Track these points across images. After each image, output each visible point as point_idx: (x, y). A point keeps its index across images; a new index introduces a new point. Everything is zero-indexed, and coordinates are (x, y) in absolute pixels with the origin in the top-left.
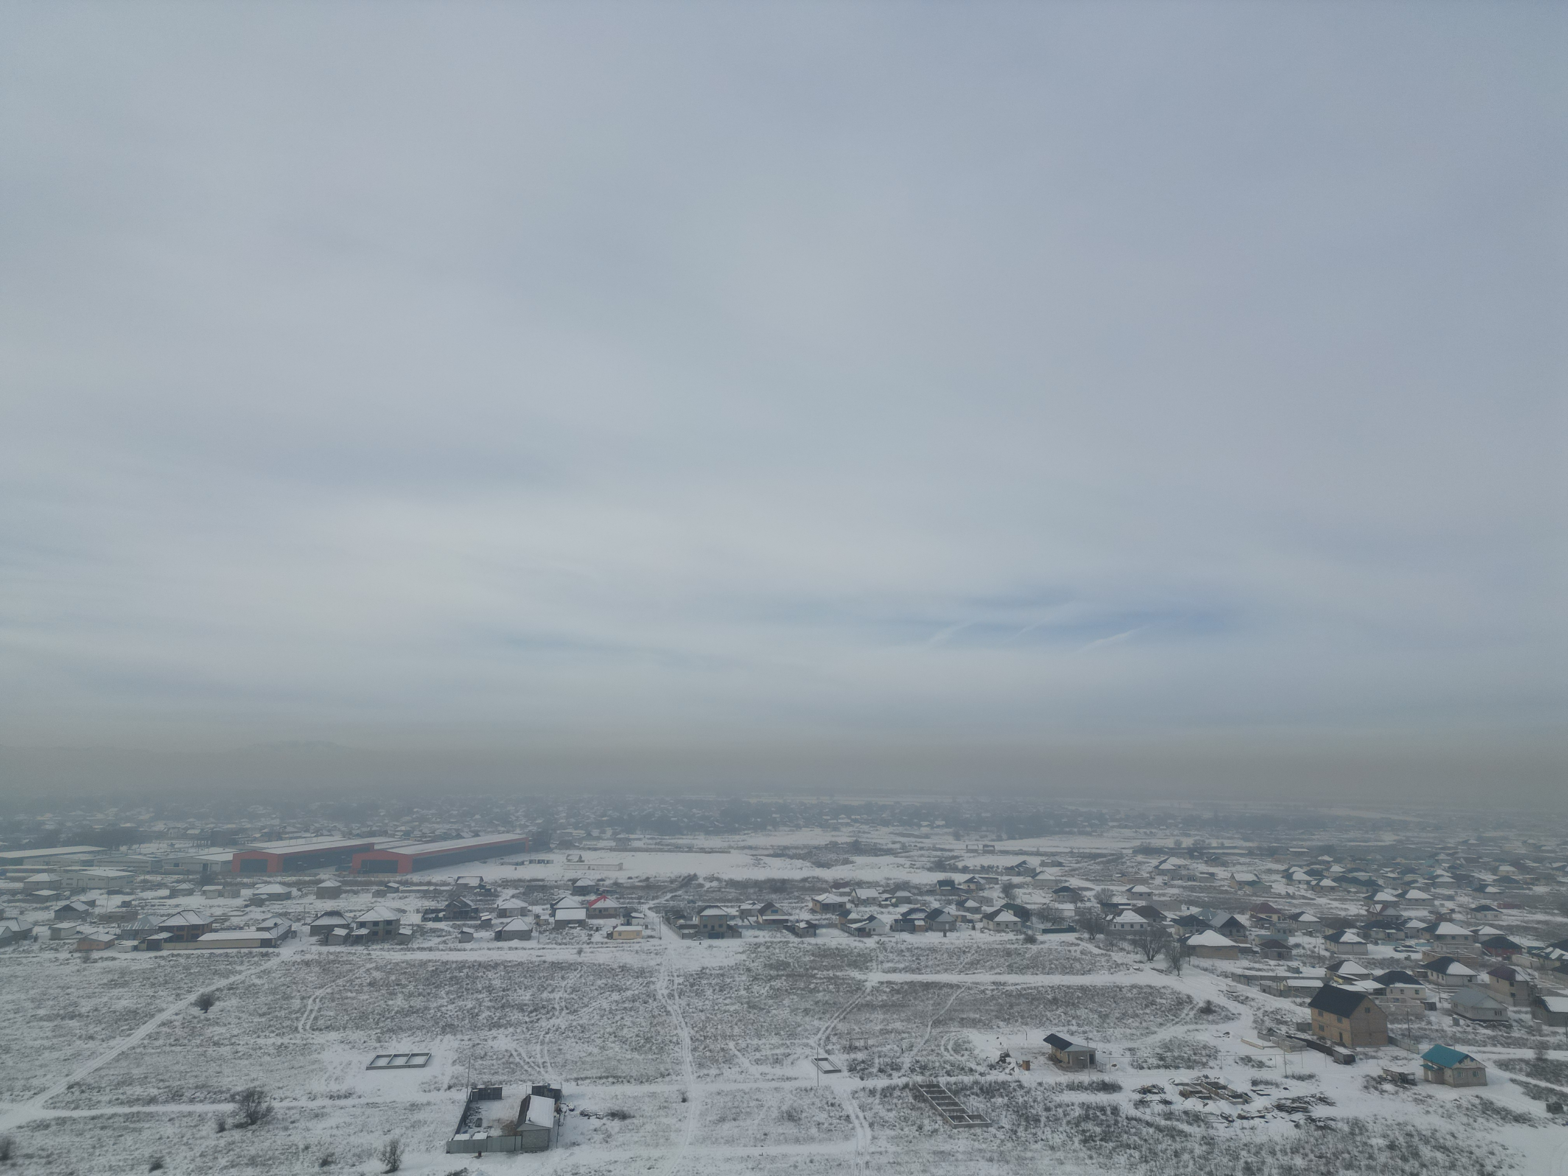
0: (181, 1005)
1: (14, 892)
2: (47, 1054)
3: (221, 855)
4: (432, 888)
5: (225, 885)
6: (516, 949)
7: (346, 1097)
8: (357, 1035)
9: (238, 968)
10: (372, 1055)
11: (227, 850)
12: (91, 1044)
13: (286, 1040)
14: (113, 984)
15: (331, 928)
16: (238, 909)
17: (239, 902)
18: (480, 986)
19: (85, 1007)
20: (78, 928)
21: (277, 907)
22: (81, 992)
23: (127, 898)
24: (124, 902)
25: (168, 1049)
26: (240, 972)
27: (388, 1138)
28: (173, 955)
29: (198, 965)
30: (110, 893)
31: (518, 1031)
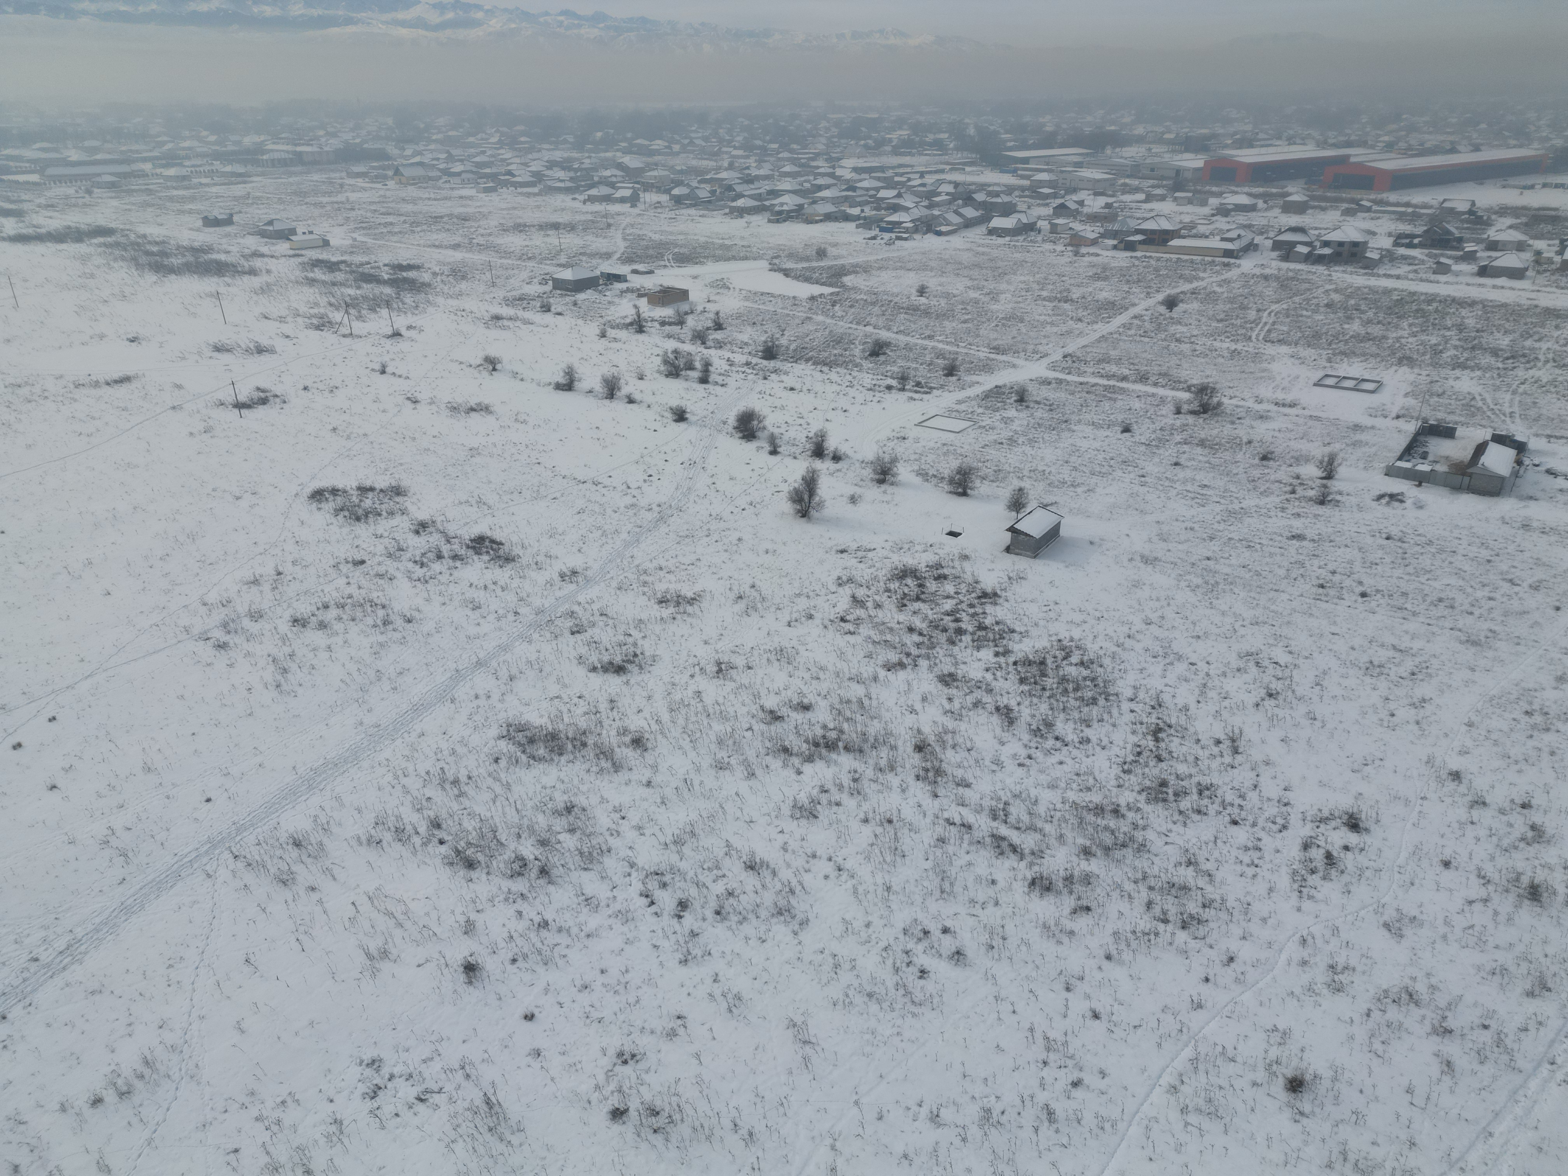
0: (1151, 302)
1: (1022, 189)
2: (1048, 328)
3: (1193, 162)
4: (1410, 210)
5: (1195, 192)
6: (1503, 287)
7: (1290, 406)
8: (1309, 353)
9: (1202, 275)
10: (1320, 374)
11: (1199, 156)
12: (1080, 325)
13: (1239, 346)
14: (1096, 277)
15: (1294, 244)
16: (1205, 217)
17: (1206, 210)
18: (1449, 323)
19: (1076, 294)
20: (1071, 225)
21: (1242, 218)
22: (1072, 281)
23: (1110, 200)
24: (1107, 204)
25: (1138, 338)
26: (1203, 279)
27: (1327, 450)
28: (1145, 257)
29: (1166, 268)
30: (1096, 194)
31: (1487, 375)
